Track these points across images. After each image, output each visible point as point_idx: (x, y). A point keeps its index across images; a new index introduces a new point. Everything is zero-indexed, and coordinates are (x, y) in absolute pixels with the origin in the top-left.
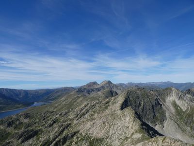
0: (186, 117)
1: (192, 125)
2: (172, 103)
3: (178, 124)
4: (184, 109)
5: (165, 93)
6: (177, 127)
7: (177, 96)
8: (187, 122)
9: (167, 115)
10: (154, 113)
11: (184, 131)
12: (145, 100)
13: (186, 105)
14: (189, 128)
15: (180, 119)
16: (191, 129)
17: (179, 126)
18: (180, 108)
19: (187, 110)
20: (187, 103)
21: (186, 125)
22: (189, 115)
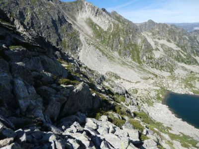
0: (109, 38)
1: (119, 48)
2: (86, 22)
3: (100, 50)
4: (105, 28)
5: (73, 8)
6: (101, 53)
7: (93, 11)
8: (113, 45)
9: (82, 38)
10: (59, 35)
11: (111, 58)
12: (36, 10)
13: (107, 22)
14: (116, 54)
15: (103, 42)
16: (120, 53)
17: (103, 53)
18: (100, 28)
19: (109, 29)
20: (108, 19)
21: (112, 49)
22: (114, 35)
